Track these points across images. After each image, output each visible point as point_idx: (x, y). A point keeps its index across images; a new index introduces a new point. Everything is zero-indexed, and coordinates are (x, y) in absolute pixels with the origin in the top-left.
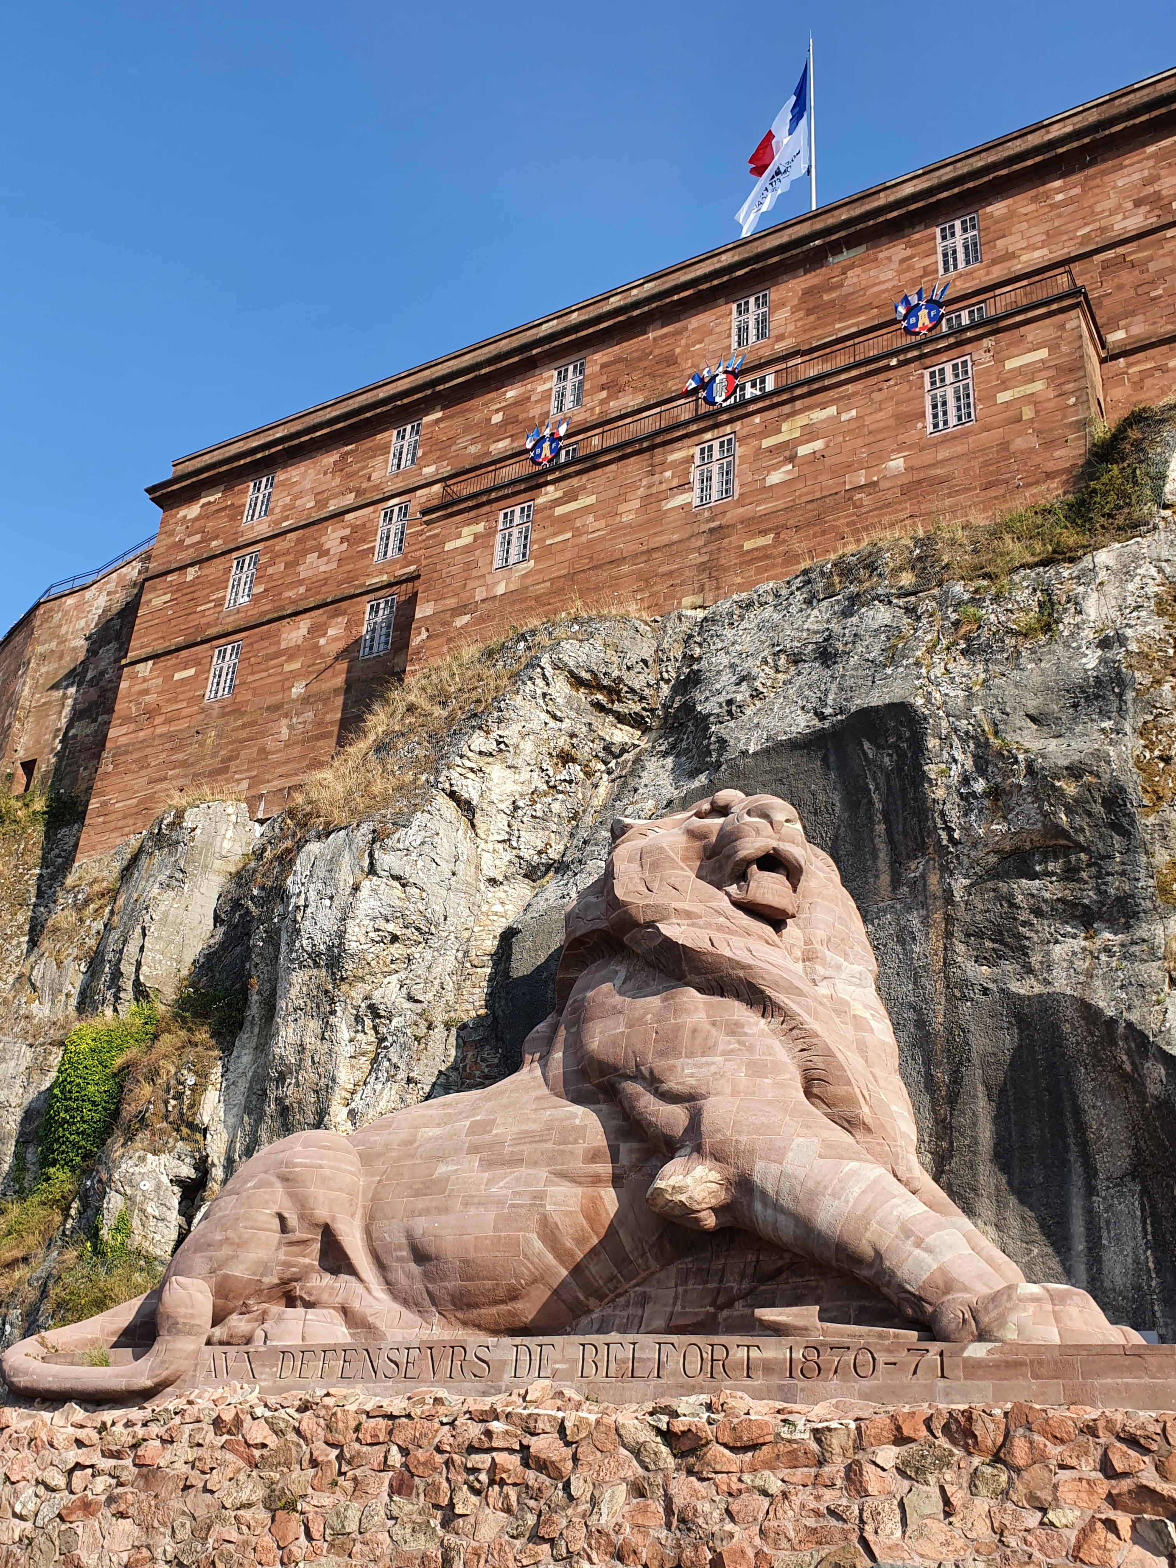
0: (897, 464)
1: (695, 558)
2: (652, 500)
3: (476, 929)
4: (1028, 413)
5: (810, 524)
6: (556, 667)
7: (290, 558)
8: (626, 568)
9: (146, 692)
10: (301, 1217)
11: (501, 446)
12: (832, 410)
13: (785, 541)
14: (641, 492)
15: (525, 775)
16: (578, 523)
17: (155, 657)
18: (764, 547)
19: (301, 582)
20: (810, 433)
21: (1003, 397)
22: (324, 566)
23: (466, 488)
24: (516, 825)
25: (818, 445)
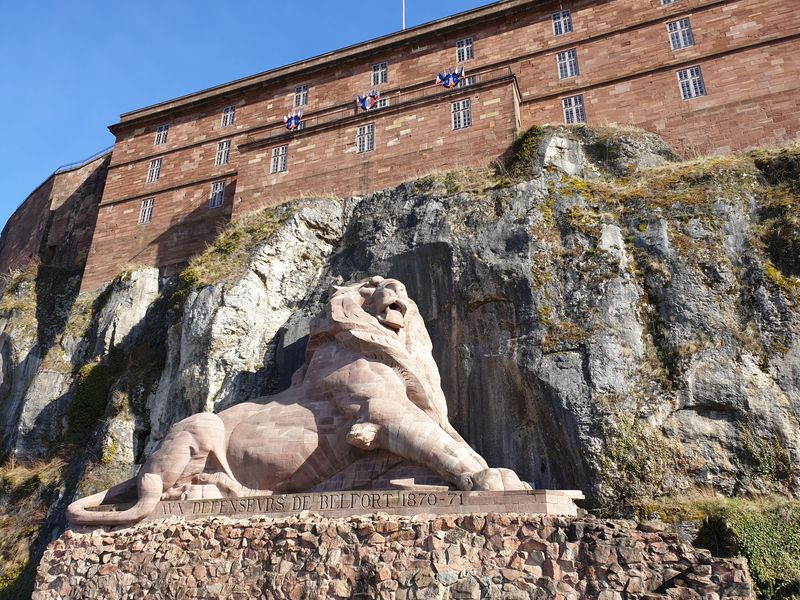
0: (440, 142)
1: (358, 175)
2: (339, 149)
4: (492, 124)
5: (406, 164)
6: (301, 219)
7: (177, 162)
8: (328, 177)
9: (111, 218)
10: (201, 449)
11: (272, 119)
12: (414, 117)
13: (395, 170)
14: (335, 145)
15: (288, 264)
16: (308, 156)
17: (115, 203)
18: (386, 173)
19: (182, 173)
20: (405, 126)
21: (482, 117)
22: (192, 167)
23: (257, 137)
24: (284, 285)
25: (408, 131)
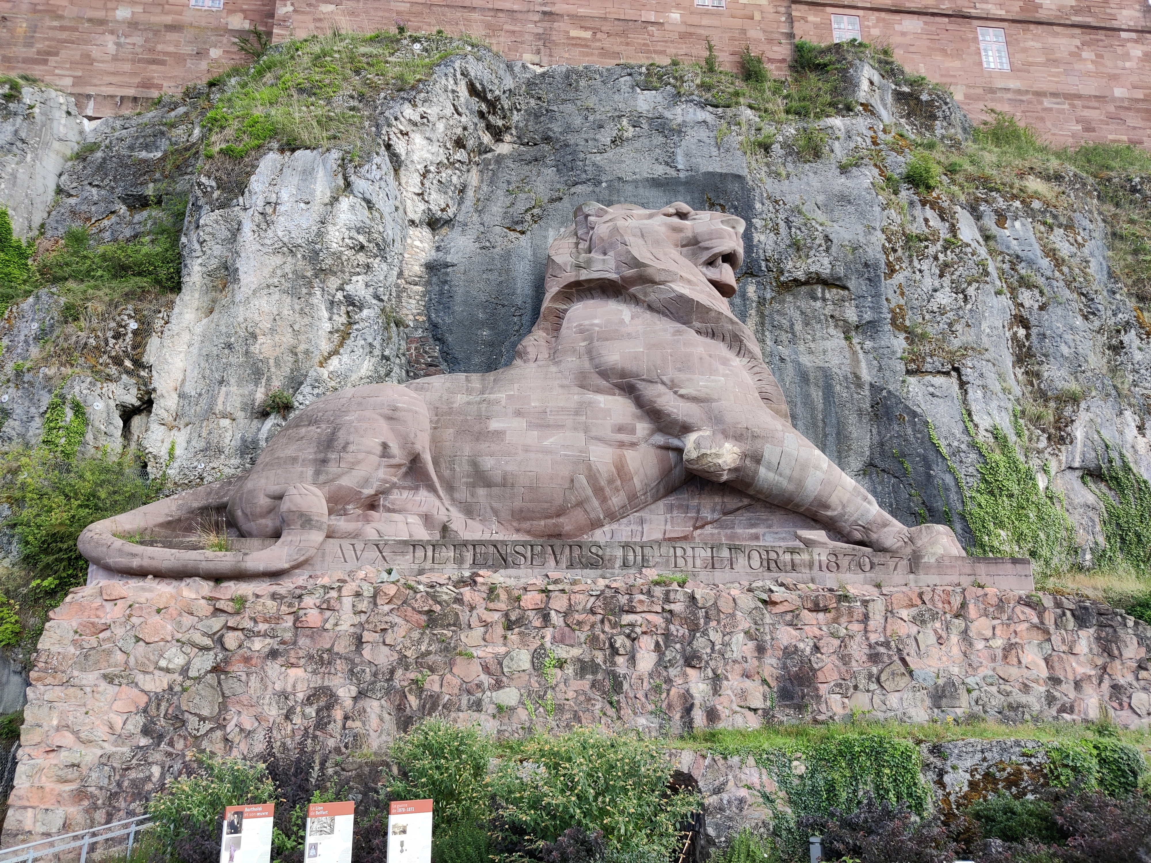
0: (675, 16)
1: (532, 28)
3: (406, 255)
4: (757, 17)
5: (617, 35)
6: (462, 74)
8: (475, 16)
10: (402, 447)
13: (600, 40)
15: (435, 148)
18: (585, 39)
24: (427, 183)
